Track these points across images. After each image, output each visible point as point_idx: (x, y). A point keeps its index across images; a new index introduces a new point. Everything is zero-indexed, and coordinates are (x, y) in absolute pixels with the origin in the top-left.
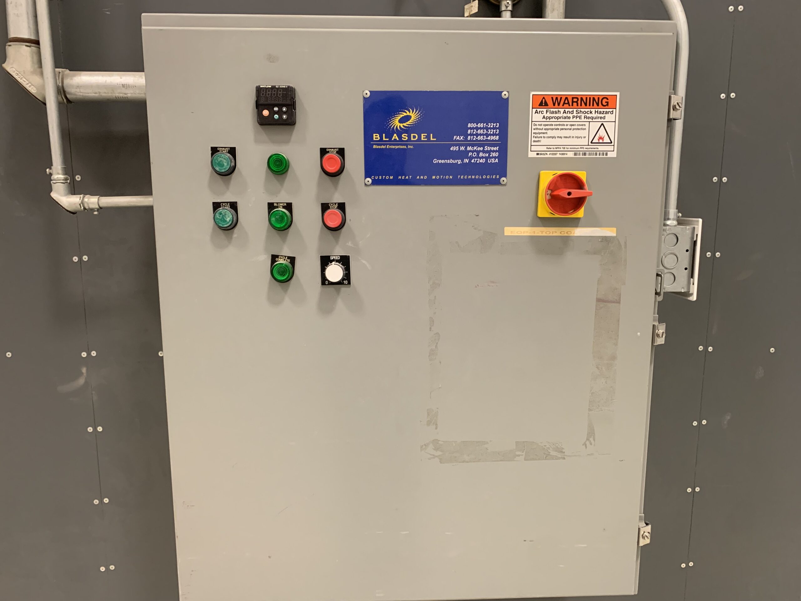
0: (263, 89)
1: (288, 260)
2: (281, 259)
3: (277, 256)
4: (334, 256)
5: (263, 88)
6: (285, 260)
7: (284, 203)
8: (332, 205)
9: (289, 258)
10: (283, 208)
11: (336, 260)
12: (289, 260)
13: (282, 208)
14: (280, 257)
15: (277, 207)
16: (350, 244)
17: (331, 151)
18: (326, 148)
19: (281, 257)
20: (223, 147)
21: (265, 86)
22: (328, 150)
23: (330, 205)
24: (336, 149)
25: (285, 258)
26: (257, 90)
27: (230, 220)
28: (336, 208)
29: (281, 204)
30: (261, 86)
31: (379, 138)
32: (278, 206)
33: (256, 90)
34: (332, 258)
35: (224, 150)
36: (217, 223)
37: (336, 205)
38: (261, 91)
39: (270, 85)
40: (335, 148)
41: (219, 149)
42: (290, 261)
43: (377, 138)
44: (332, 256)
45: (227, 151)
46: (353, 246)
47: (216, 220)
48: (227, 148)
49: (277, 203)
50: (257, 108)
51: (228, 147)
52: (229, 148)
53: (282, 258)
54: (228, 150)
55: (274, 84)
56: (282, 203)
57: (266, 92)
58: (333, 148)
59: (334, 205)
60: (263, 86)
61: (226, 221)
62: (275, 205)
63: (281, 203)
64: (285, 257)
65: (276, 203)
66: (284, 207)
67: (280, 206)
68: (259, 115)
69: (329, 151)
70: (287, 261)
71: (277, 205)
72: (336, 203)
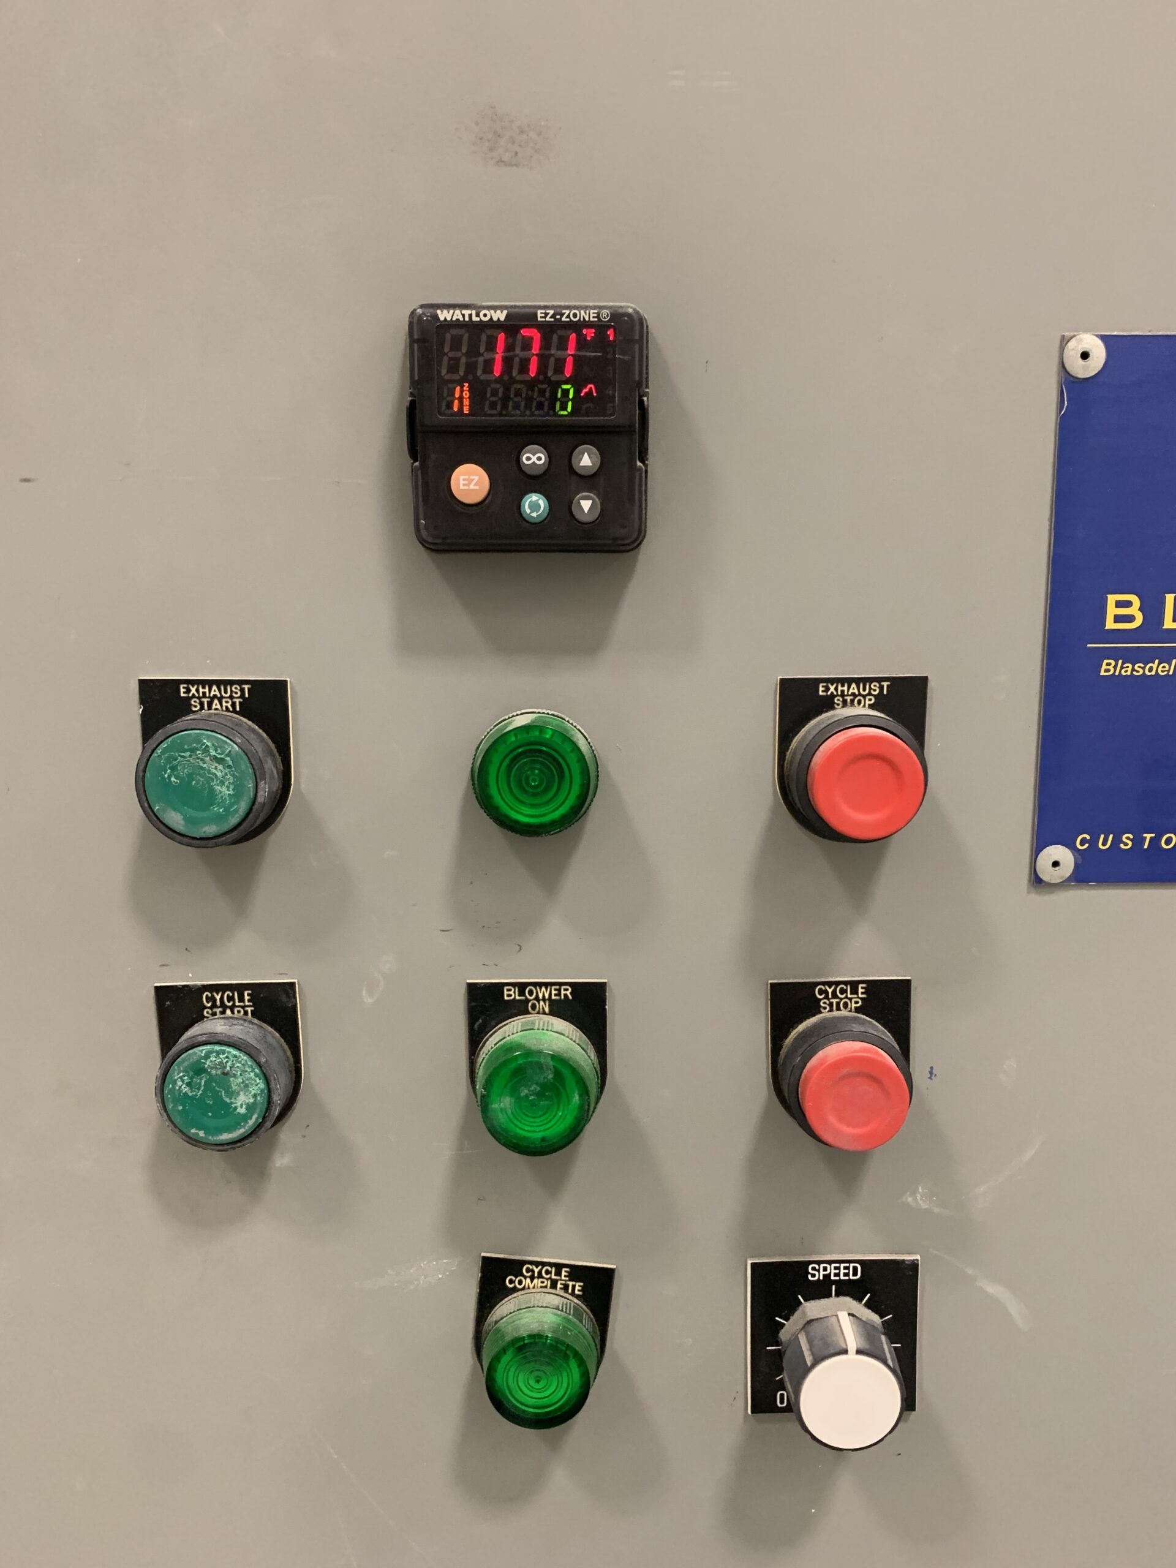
0: (454, 332)
1: (571, 1284)
2: (532, 1278)
3: (515, 1267)
4: (830, 1262)
5: (457, 324)
6: (554, 1285)
7: (561, 984)
8: (834, 995)
9: (577, 1273)
10: (552, 1013)
11: (839, 1283)
12: (578, 1286)
13: (547, 1010)
14: (528, 1270)
15: (520, 1008)
16: (919, 1199)
17: (843, 695)
18: (818, 681)
19: (536, 1270)
20: (210, 683)
21: (467, 312)
22: (827, 689)
23: (821, 992)
24: (875, 686)
25: (558, 1273)
26: (418, 341)
27: (251, 1108)
28: (857, 1010)
29: (543, 992)
30: (444, 315)
31: (1139, 620)
32: (528, 1001)
33: (412, 340)
34: (816, 1275)
35: (220, 699)
36: (177, 1120)
37: (855, 991)
38: (441, 345)
39: (502, 308)
40: (871, 680)
41: (188, 691)
42: (583, 1289)
43: (1130, 619)
44: (819, 1263)
45: (237, 701)
46: (936, 1210)
47: (170, 1106)
48: (236, 688)
49: (522, 987)
50: (413, 454)
51: (240, 683)
52: (246, 687)
53: (540, 1276)
54: (242, 695)
55: (522, 301)
56: (547, 985)
57: (473, 352)
58: (858, 681)
59: (843, 991)
60: (457, 315)
61: (229, 1110)
62: (511, 994)
63: (540, 985)
64: (559, 1267)
65: (513, 985)
66: (558, 1009)
67: (537, 999)
68: (426, 501)
69: (833, 696)
70: (565, 1288)
71: (522, 993)
72: (854, 985)
